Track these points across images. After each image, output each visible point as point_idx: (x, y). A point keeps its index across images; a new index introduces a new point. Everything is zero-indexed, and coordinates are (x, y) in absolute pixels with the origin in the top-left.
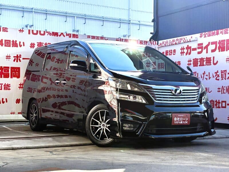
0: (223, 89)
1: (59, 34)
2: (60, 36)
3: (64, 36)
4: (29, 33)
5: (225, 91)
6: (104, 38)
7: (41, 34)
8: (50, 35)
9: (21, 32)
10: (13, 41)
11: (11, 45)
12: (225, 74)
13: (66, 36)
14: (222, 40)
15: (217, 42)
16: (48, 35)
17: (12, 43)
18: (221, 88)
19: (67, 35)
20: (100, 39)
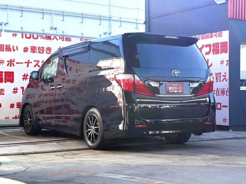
0: (218, 91)
1: (52, 37)
2: (53, 39)
3: (57, 40)
4: (22, 37)
5: (220, 93)
7: (34, 38)
8: (43, 39)
9: (14, 36)
10: (7, 45)
11: (5, 50)
12: (220, 76)
13: (59, 40)
14: (215, 43)
15: (211, 44)
16: (41, 39)
17: (5, 47)
18: (216, 90)
19: (60, 38)
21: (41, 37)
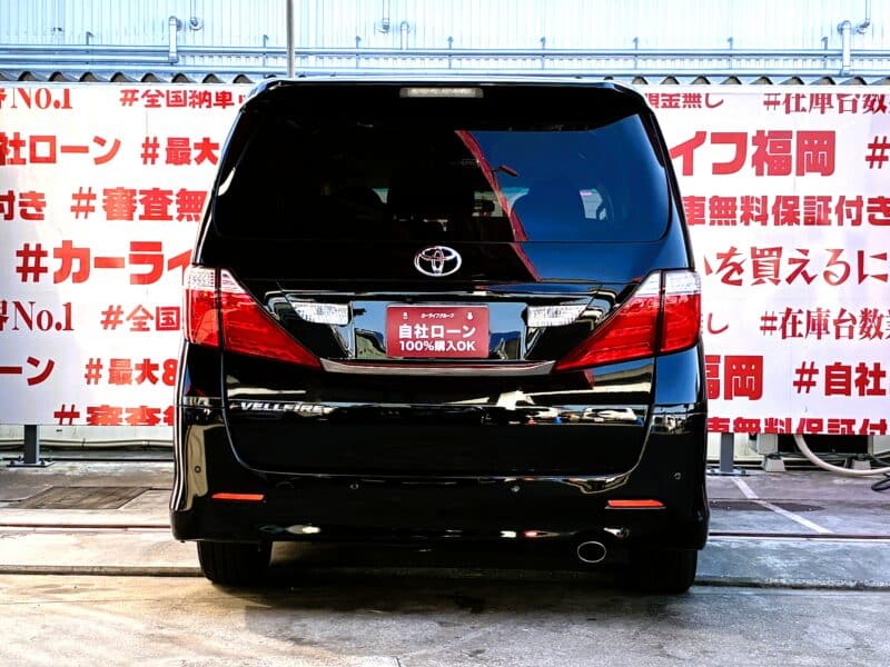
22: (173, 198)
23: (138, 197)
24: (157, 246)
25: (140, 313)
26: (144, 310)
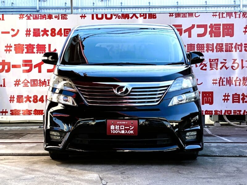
1: (131, 16)
2: (131, 18)
3: (137, 18)
4: (93, 18)
6: (194, 15)
7: (107, 18)
8: (119, 18)
13: (139, 18)
16: (116, 18)
19: (141, 16)
20: (187, 16)
21: (116, 16)
22: (35, 47)
23: (25, 47)
24: (31, 61)
25: (26, 81)
26: (27, 80)
